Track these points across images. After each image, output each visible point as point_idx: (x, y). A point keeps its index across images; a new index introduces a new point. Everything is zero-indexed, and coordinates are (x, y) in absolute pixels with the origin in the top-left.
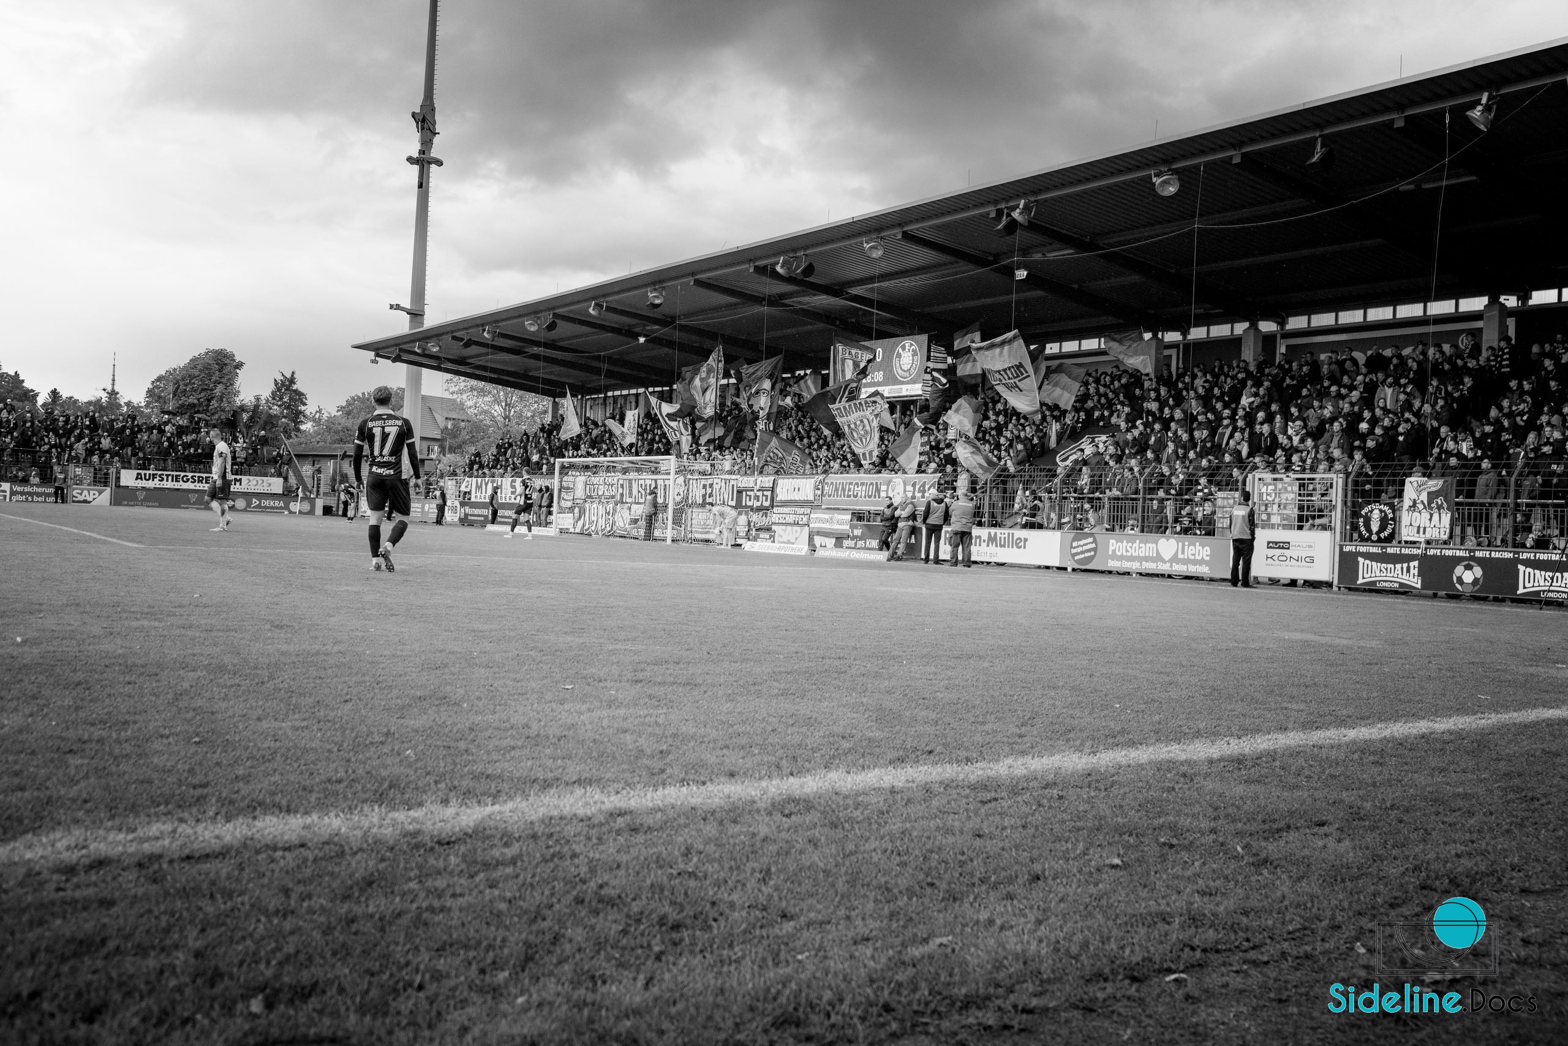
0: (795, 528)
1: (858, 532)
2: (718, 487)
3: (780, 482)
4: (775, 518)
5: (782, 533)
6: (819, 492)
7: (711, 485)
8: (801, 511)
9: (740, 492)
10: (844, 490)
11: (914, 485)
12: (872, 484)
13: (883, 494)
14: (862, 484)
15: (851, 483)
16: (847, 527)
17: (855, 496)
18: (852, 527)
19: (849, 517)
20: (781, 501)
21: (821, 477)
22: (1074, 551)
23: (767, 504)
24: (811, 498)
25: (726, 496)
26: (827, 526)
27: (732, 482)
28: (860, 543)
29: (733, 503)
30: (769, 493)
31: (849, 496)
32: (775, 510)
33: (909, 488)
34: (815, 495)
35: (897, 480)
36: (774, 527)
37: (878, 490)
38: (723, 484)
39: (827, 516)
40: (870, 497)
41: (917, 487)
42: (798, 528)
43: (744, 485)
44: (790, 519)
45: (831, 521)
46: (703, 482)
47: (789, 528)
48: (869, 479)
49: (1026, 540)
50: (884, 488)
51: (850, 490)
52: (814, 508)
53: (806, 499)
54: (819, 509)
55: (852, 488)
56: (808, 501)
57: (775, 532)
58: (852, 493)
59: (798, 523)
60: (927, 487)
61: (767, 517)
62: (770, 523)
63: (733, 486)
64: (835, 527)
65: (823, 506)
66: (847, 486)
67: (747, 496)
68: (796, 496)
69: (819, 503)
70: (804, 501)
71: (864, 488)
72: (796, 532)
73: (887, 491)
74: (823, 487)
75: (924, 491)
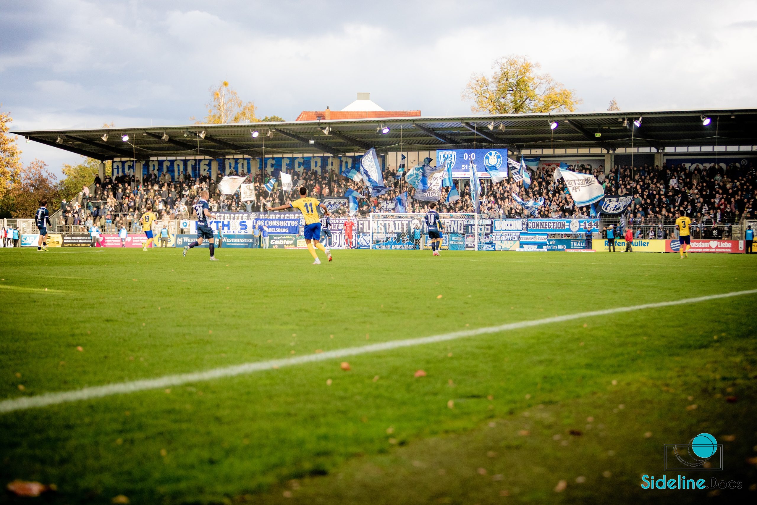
0: (509, 242)
1: (553, 242)
3: (496, 221)
4: (495, 238)
5: (501, 244)
6: (525, 226)
8: (514, 234)
9: (466, 226)
10: (542, 225)
11: (585, 223)
12: (559, 222)
13: (567, 227)
14: (553, 223)
15: (546, 222)
16: (546, 241)
17: (550, 228)
18: (549, 240)
19: (546, 236)
20: (497, 231)
21: (525, 220)
22: (671, 246)
23: (489, 231)
24: (520, 229)
25: (455, 229)
26: (533, 240)
27: (459, 222)
28: (554, 247)
29: (462, 232)
30: (489, 227)
31: (546, 228)
32: (494, 234)
33: (582, 224)
34: (522, 228)
35: (574, 221)
36: (494, 242)
37: (564, 225)
38: (453, 223)
39: (532, 237)
40: (559, 228)
41: (587, 224)
42: (512, 242)
43: (469, 223)
44: (507, 238)
45: (534, 238)
47: (505, 242)
48: (557, 220)
49: (648, 243)
50: (567, 224)
51: (546, 225)
52: (522, 233)
53: (516, 229)
54: (525, 233)
55: (547, 224)
56: (517, 230)
57: (495, 244)
58: (547, 226)
59: (512, 240)
60: (593, 224)
61: (488, 237)
62: (492, 240)
63: (461, 224)
64: (538, 241)
65: (528, 232)
66: (544, 224)
67: (471, 228)
68: (509, 228)
69: (526, 231)
70: (515, 230)
71: (555, 224)
72: (511, 243)
73: (569, 226)
74: (527, 224)
75: (591, 226)
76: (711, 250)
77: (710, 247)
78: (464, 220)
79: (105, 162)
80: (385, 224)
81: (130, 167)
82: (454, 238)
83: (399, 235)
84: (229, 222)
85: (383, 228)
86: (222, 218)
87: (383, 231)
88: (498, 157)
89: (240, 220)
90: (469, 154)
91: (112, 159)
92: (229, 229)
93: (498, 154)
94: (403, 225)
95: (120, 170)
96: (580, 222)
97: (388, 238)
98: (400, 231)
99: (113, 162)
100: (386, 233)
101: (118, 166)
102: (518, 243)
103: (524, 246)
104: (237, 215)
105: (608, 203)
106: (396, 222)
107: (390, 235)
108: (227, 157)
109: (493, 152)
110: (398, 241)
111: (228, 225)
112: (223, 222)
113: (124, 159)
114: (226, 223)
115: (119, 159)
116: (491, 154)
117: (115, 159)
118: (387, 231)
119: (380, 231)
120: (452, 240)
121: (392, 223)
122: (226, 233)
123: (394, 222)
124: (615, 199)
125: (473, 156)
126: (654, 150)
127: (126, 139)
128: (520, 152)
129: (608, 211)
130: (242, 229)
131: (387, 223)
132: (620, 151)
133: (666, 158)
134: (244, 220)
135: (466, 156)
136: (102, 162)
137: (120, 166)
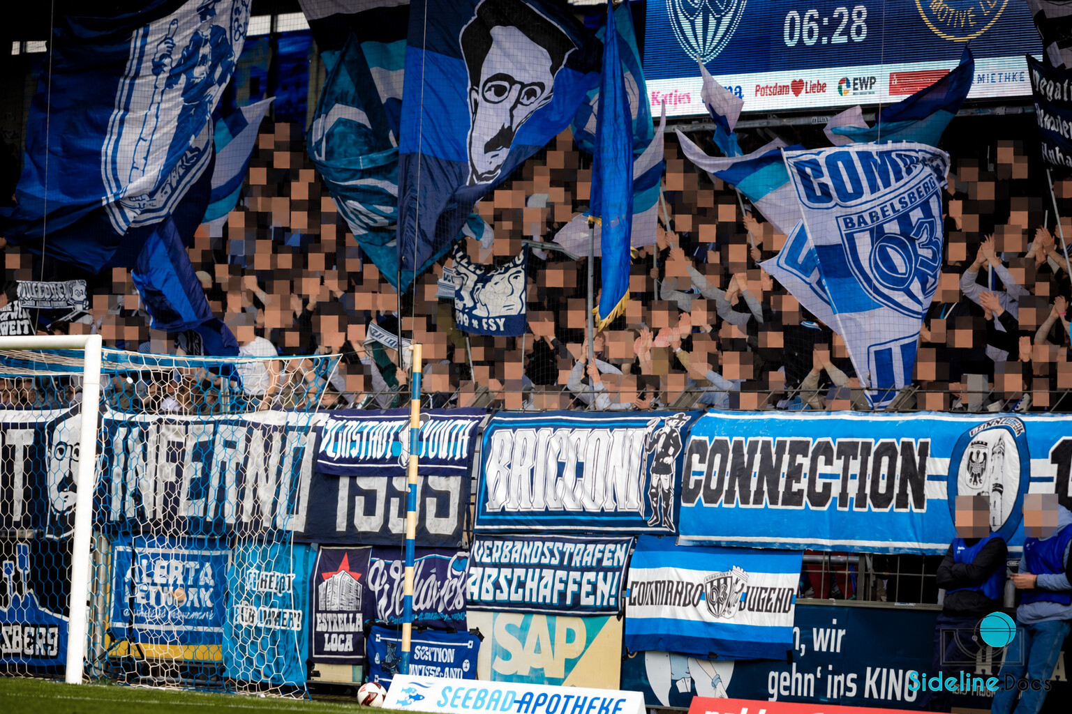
0: (562, 624)
1: (827, 639)
3: (501, 438)
4: (478, 583)
5: (509, 642)
6: (666, 482)
7: (204, 452)
8: (589, 553)
9: (326, 477)
10: (769, 471)
12: (888, 449)
13: (935, 491)
14: (847, 451)
15: (800, 448)
16: (785, 619)
18: (806, 619)
19: (792, 581)
23: (444, 526)
24: (633, 503)
25: (266, 495)
27: (294, 440)
29: (297, 524)
30: (452, 485)
31: (793, 498)
34: (648, 493)
35: (990, 436)
36: (474, 620)
37: (914, 476)
39: (696, 577)
40: (881, 500)
42: (578, 625)
43: (344, 450)
44: (545, 586)
47: (539, 623)
48: (877, 430)
50: (937, 465)
51: (795, 473)
53: (609, 506)
55: (805, 462)
56: (618, 518)
57: (477, 636)
58: (803, 484)
59: (576, 603)
61: (442, 577)
62: (459, 603)
63: (299, 452)
64: (735, 617)
65: (680, 537)
66: (786, 458)
67: (354, 491)
70: (601, 518)
71: (855, 466)
72: (570, 636)
73: (951, 478)
74: (679, 461)
78: (322, 419)
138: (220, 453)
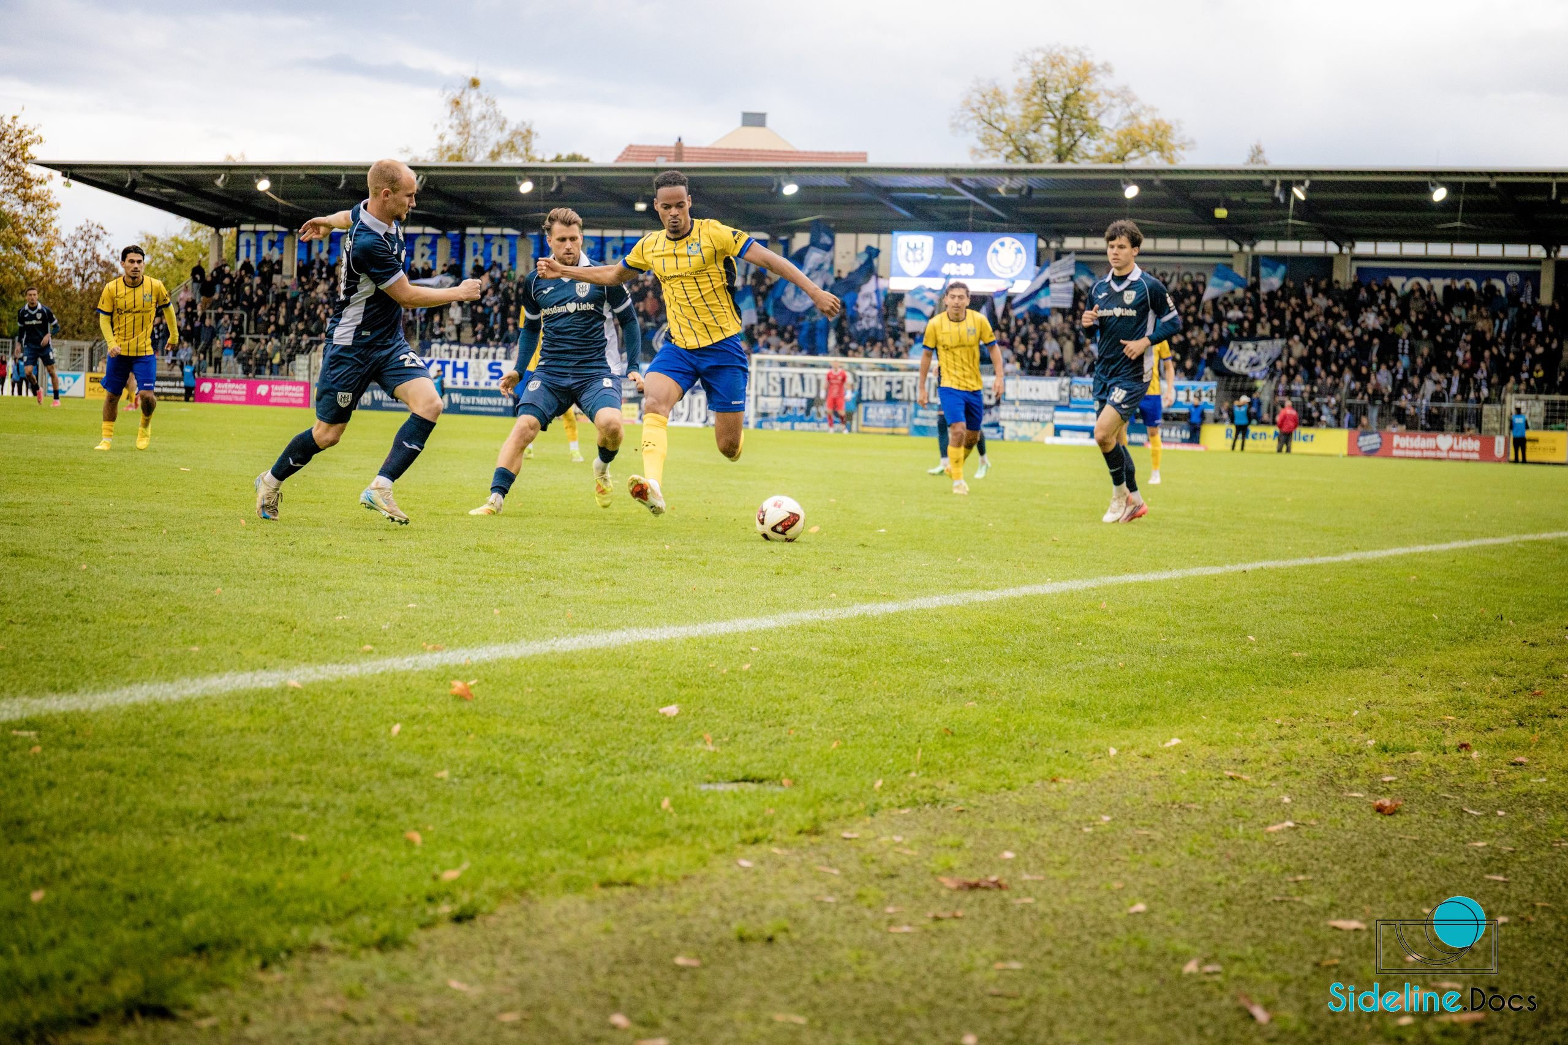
0: (1033, 425)
2: (912, 385)
4: (1003, 415)
5: (1015, 428)
6: (1066, 393)
7: (900, 382)
8: (1042, 409)
20: (1010, 401)
21: (1066, 380)
22: (1360, 444)
24: (1056, 399)
26: (1079, 423)
34: (1061, 396)
36: (1001, 424)
39: (1078, 415)
41: (1192, 393)
42: (1039, 425)
44: (1029, 415)
45: (1084, 419)
46: (885, 379)
47: (1025, 425)
49: (1312, 436)
52: (1059, 407)
53: (1048, 399)
54: (1066, 408)
56: (1050, 401)
57: (1003, 427)
59: (1038, 420)
60: (1203, 393)
62: (997, 420)
65: (1072, 406)
68: (1033, 396)
69: (1066, 403)
70: (1045, 401)
72: (1036, 427)
74: (1070, 389)
75: (1199, 398)
76: (1439, 454)
77: (1437, 448)
79: (223, 231)
80: (783, 381)
81: (272, 244)
82: (921, 412)
83: (811, 402)
84: (466, 364)
85: (779, 387)
86: (454, 354)
87: (778, 392)
88: (1019, 251)
89: (490, 360)
90: (959, 241)
91: (238, 226)
92: (466, 376)
93: (1018, 244)
94: (818, 382)
95: (253, 249)
96: (1178, 389)
97: (787, 408)
98: (813, 395)
99: (239, 232)
100: (783, 395)
101: (248, 243)
102: (1050, 428)
103: (1063, 433)
104: (484, 349)
105: (1236, 351)
106: (806, 377)
107: (793, 402)
108: (470, 230)
109: (1008, 240)
110: (808, 412)
111: (465, 370)
112: (455, 363)
113: (260, 227)
114: (460, 365)
115: (250, 227)
116: (1002, 244)
117: (243, 227)
118: (787, 393)
119: (772, 393)
120: (916, 416)
121: (797, 378)
122: (460, 385)
123: (802, 376)
124: (1249, 345)
125: (967, 247)
126: (1332, 248)
127: (263, 185)
128: (1062, 243)
129: (1235, 369)
130: (492, 378)
131: (787, 377)
132: (1265, 247)
133: (1356, 264)
134: (497, 360)
135: (952, 247)
136: (217, 231)
137: (253, 241)
138: (906, 383)
